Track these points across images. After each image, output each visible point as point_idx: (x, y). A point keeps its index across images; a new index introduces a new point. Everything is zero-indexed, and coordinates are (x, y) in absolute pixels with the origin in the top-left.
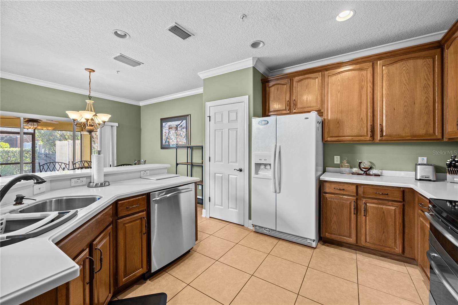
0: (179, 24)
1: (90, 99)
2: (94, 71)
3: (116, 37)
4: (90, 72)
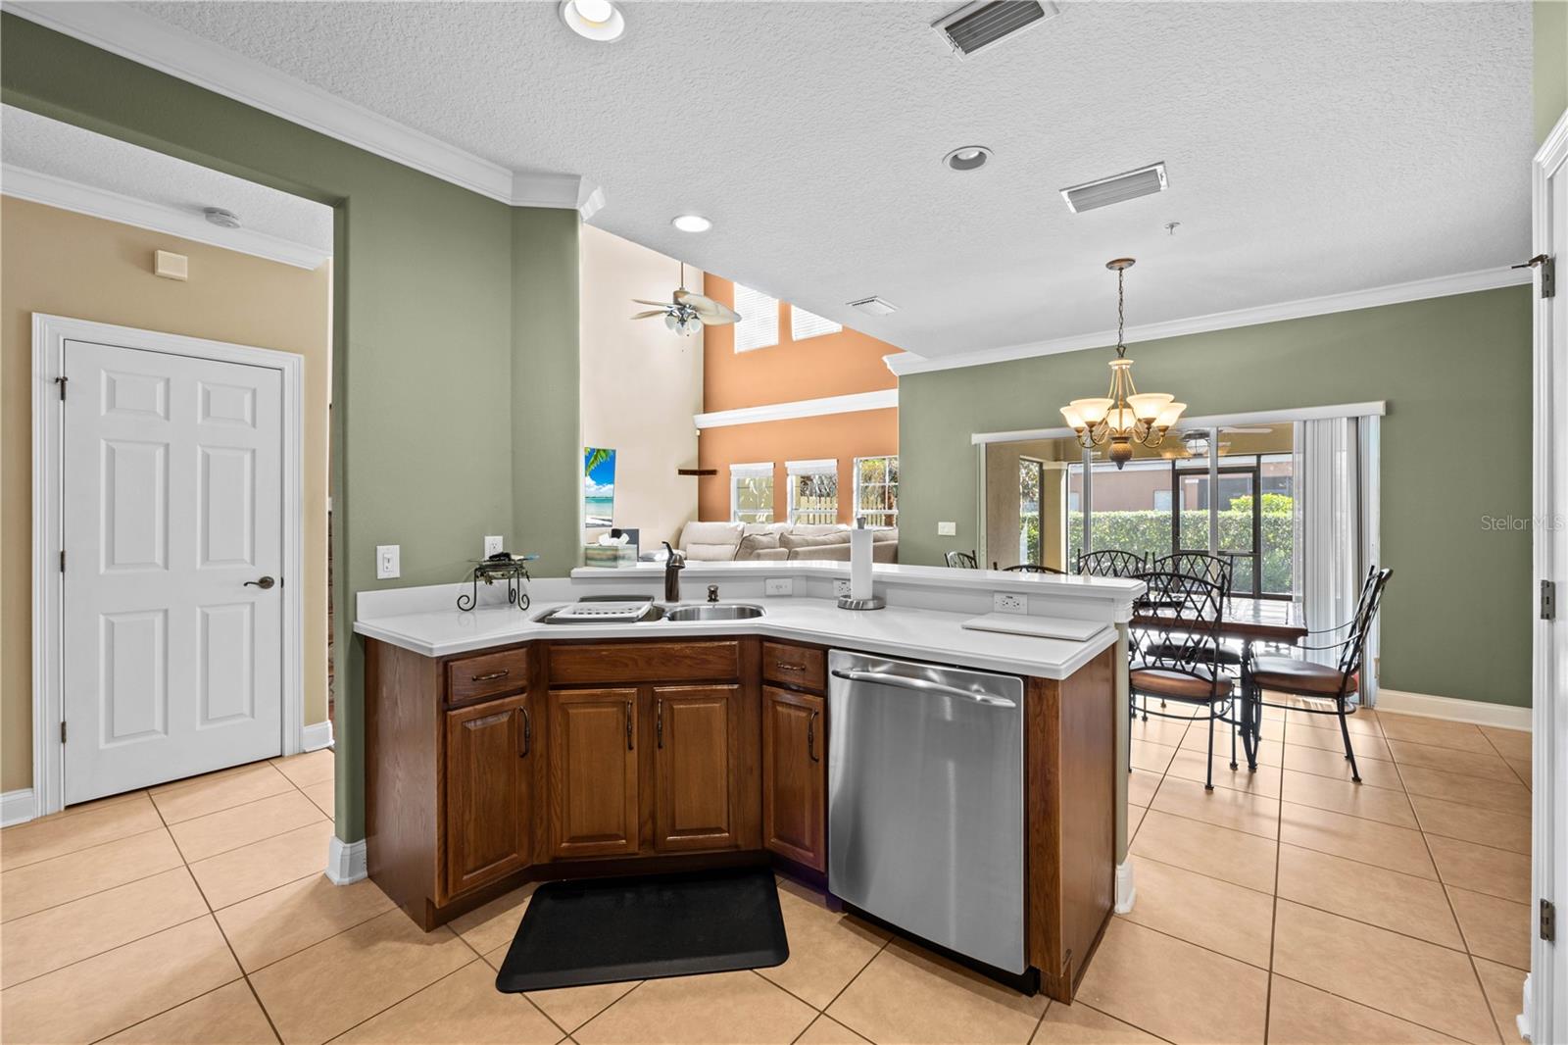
0: (942, 14)
1: (1122, 356)
2: (1131, 261)
3: (971, 172)
4: (1120, 270)
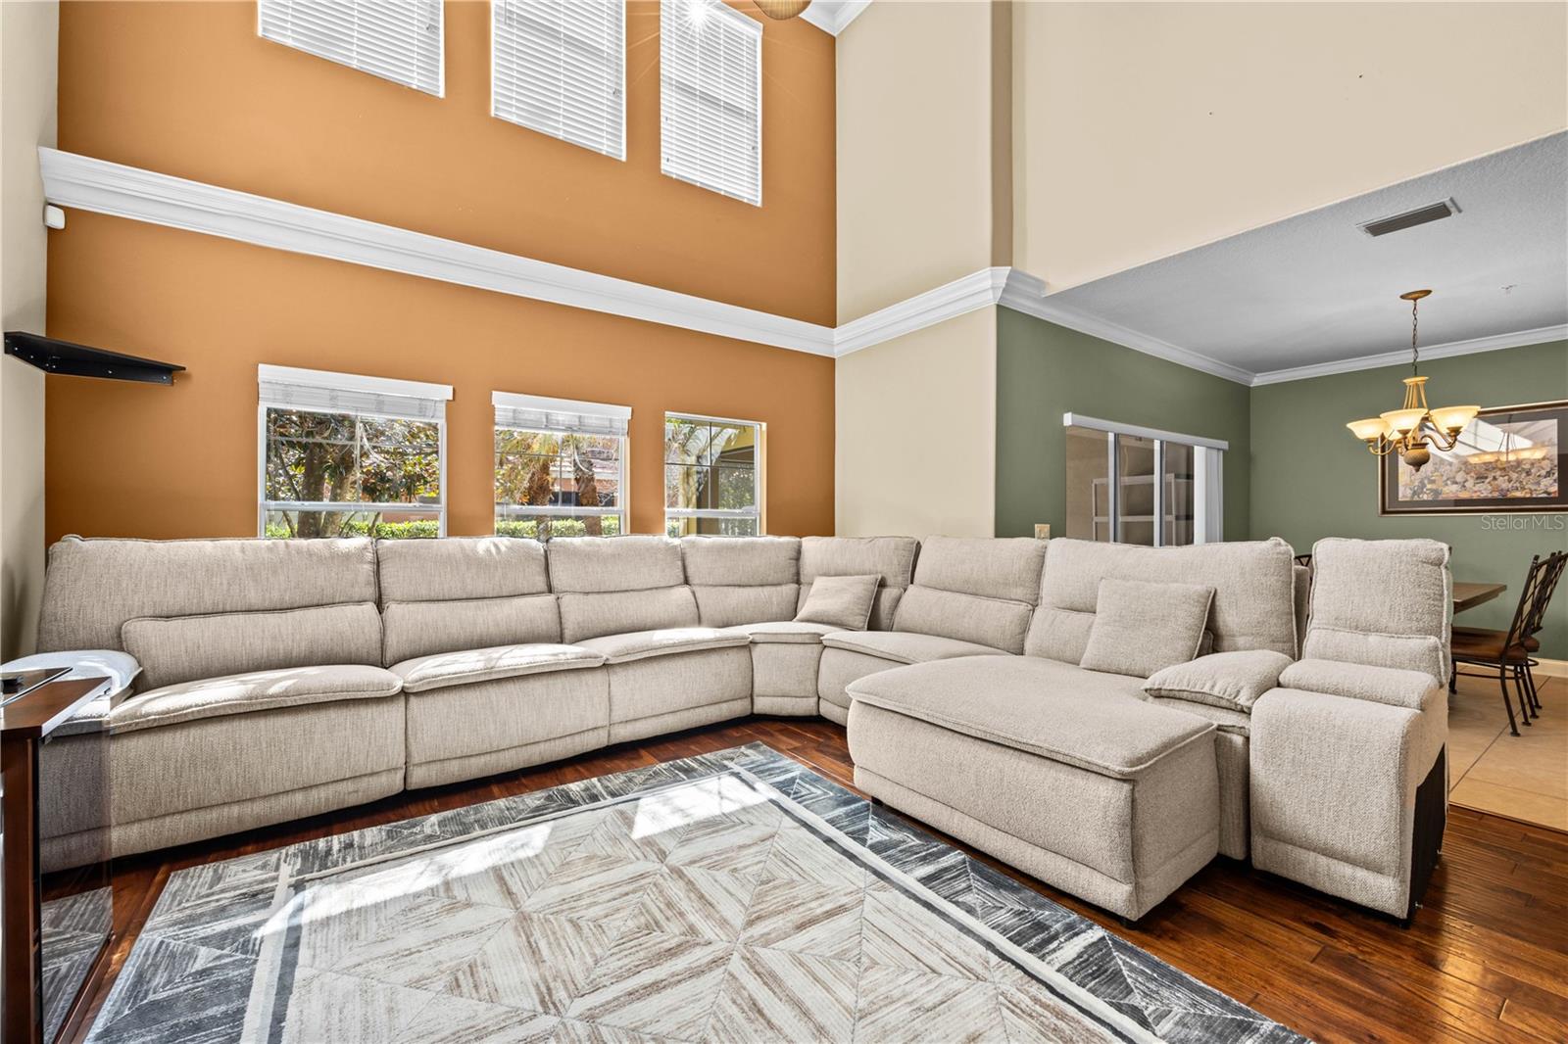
4: (1415, 299)
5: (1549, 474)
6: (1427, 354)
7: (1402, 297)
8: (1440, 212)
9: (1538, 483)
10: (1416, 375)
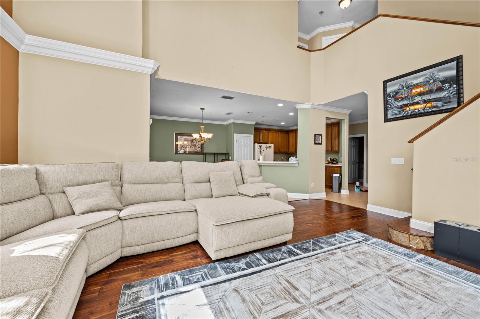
2: (204, 109)
4: (202, 110)
5: (200, 147)
6: (205, 121)
7: (201, 109)
8: (231, 98)
9: (198, 149)
10: (202, 126)
